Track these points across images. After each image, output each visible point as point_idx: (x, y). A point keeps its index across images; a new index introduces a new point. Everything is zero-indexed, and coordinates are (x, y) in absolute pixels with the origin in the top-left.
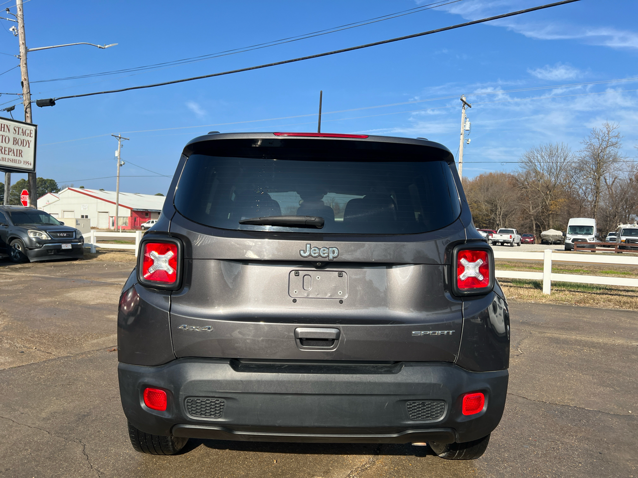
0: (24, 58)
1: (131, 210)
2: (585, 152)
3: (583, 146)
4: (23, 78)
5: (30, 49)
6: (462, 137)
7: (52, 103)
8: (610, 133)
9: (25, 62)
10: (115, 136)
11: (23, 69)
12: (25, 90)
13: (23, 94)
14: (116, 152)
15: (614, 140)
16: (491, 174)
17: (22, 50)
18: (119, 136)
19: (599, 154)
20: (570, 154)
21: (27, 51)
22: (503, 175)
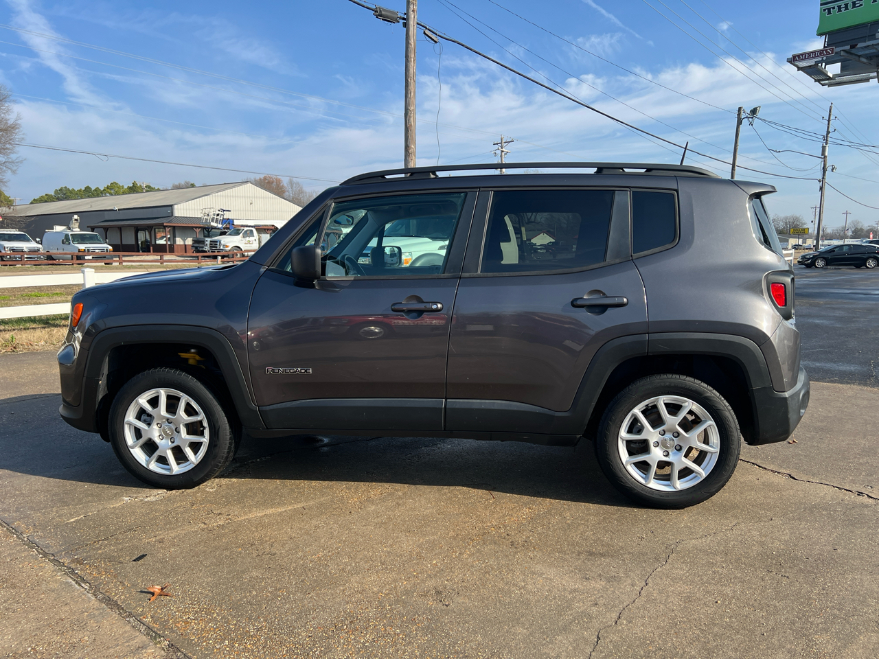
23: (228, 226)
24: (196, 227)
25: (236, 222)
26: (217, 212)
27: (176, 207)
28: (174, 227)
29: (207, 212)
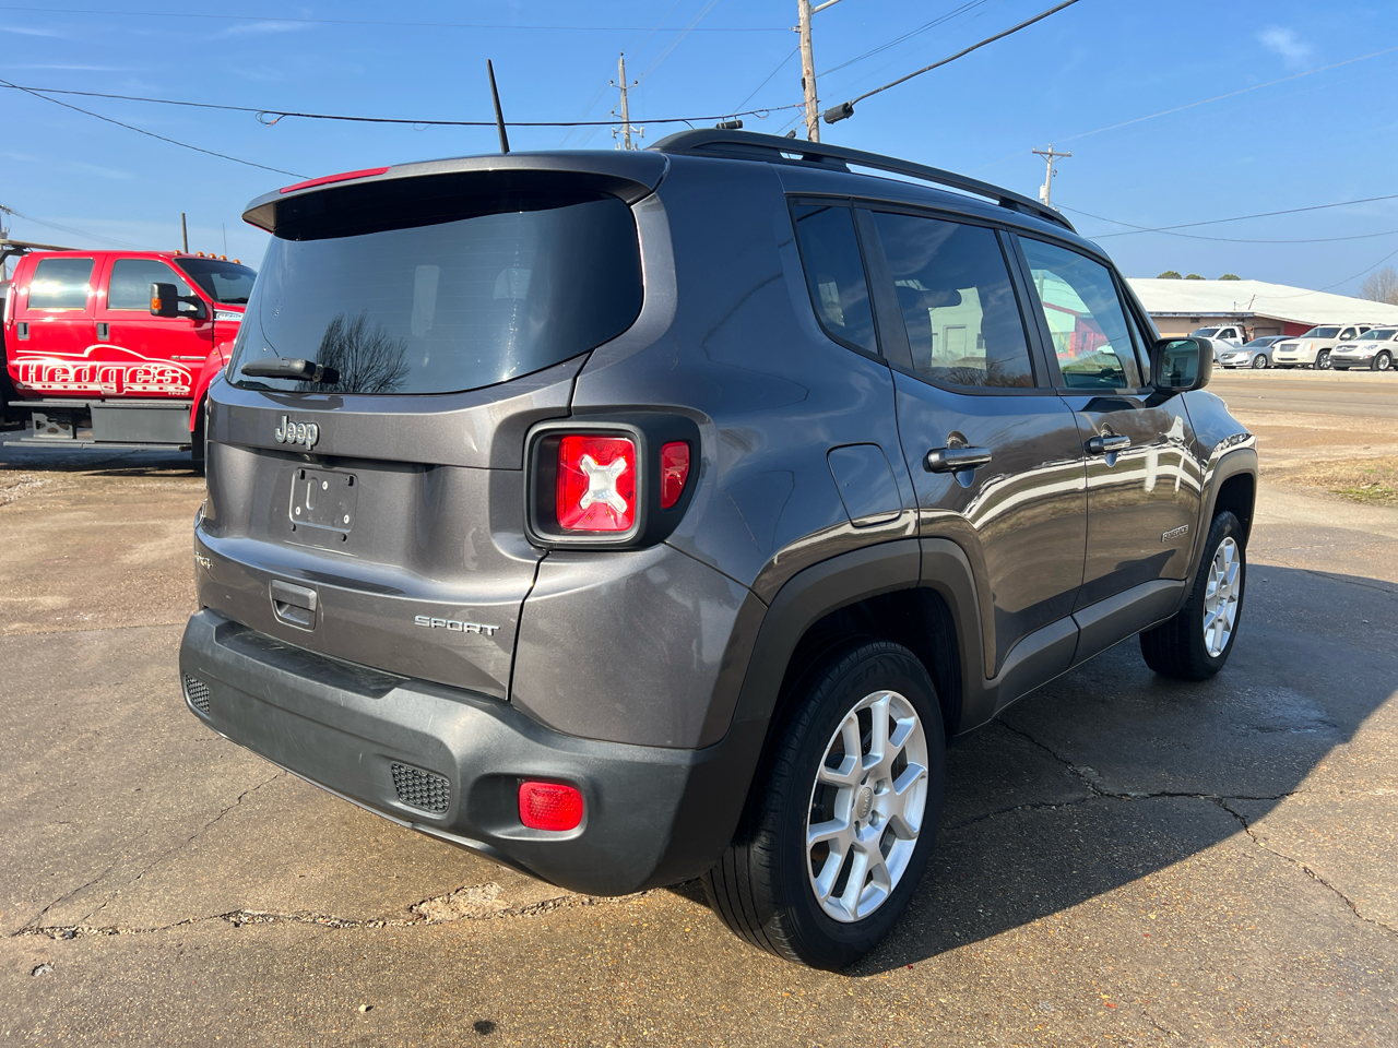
0: (807, 29)
1: (1076, 318)
4: (805, 72)
5: (817, 8)
7: (847, 111)
9: (807, 36)
10: (1041, 153)
11: (804, 53)
12: (808, 94)
13: (804, 104)
14: (1041, 188)
17: (803, 13)
18: (1050, 151)
21: (810, 12)
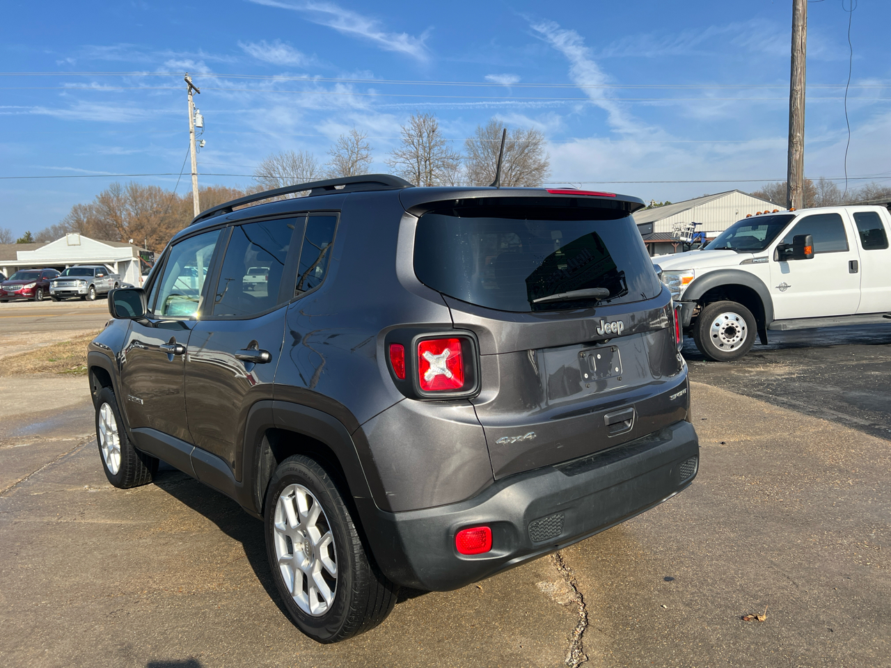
2: (334, 165)
3: (332, 158)
6: (192, 136)
8: (359, 143)
15: (364, 153)
16: (209, 189)
19: (349, 169)
20: (317, 167)
22: (227, 190)
23: (699, 240)
24: (674, 243)
25: (708, 235)
26: (688, 226)
27: (656, 223)
28: (653, 244)
29: (678, 226)
